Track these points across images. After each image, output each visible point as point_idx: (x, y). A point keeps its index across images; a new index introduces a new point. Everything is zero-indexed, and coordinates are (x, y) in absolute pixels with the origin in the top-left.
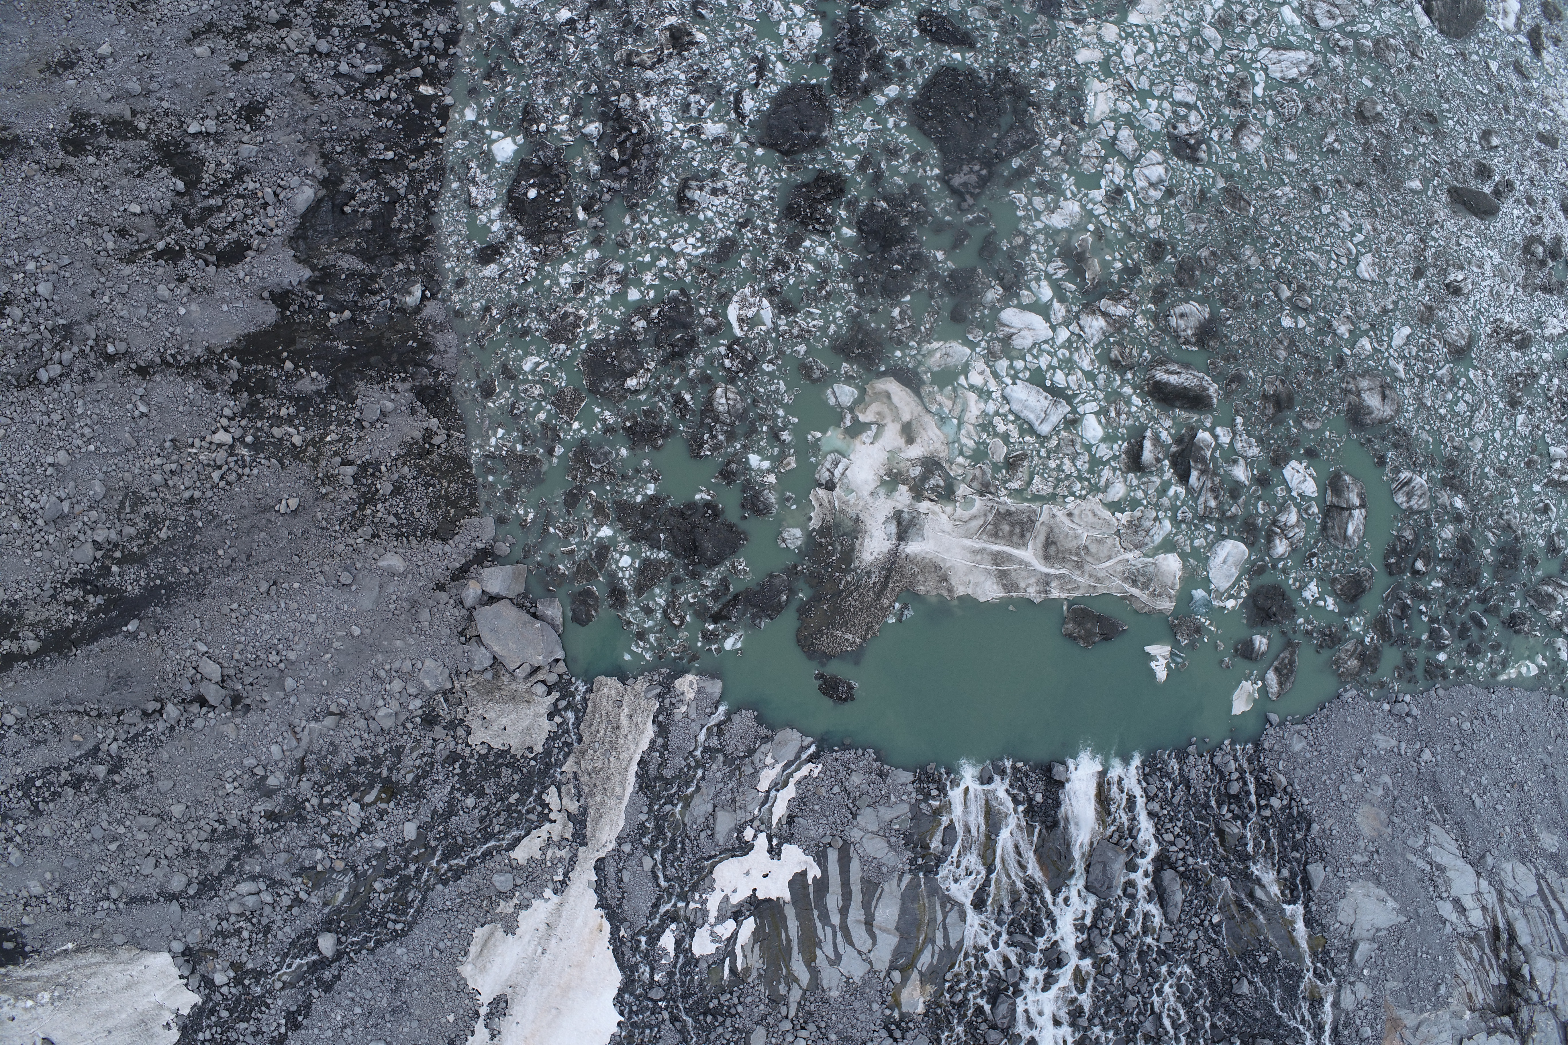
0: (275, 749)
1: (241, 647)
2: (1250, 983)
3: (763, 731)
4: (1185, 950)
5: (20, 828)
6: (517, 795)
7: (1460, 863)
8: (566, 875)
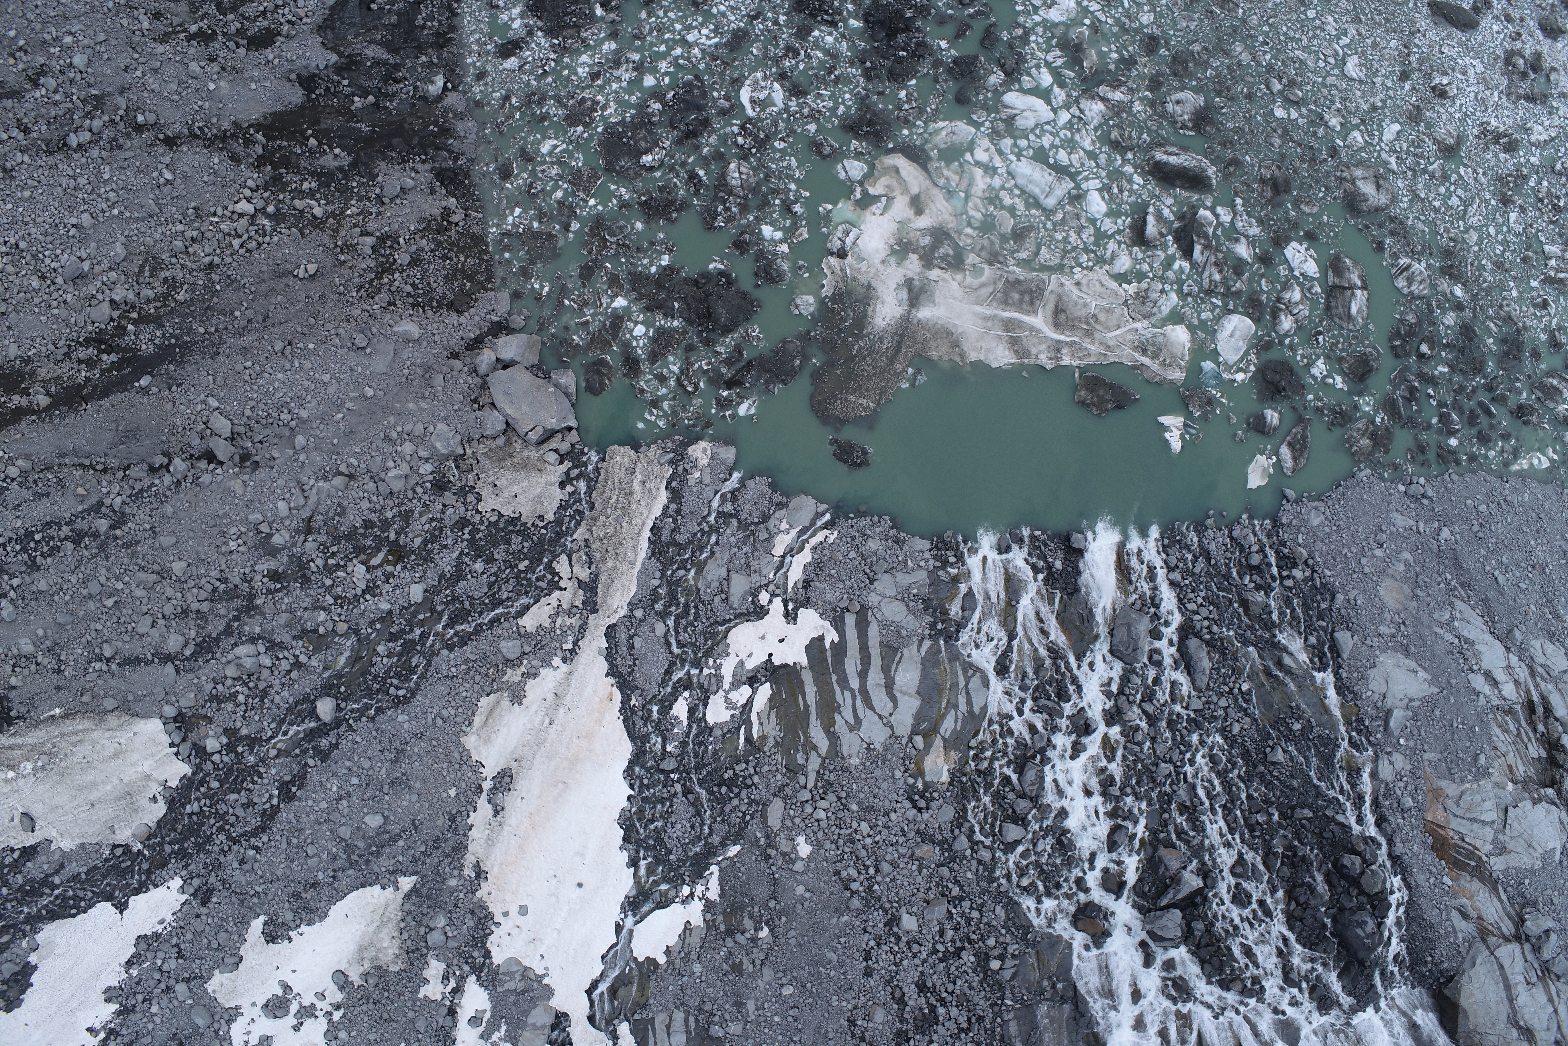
0: (282, 505)
1: (252, 403)
2: (1284, 751)
3: (777, 498)
4: (1215, 718)
5: (15, 582)
6: (527, 563)
7: (1488, 637)
8: (576, 643)
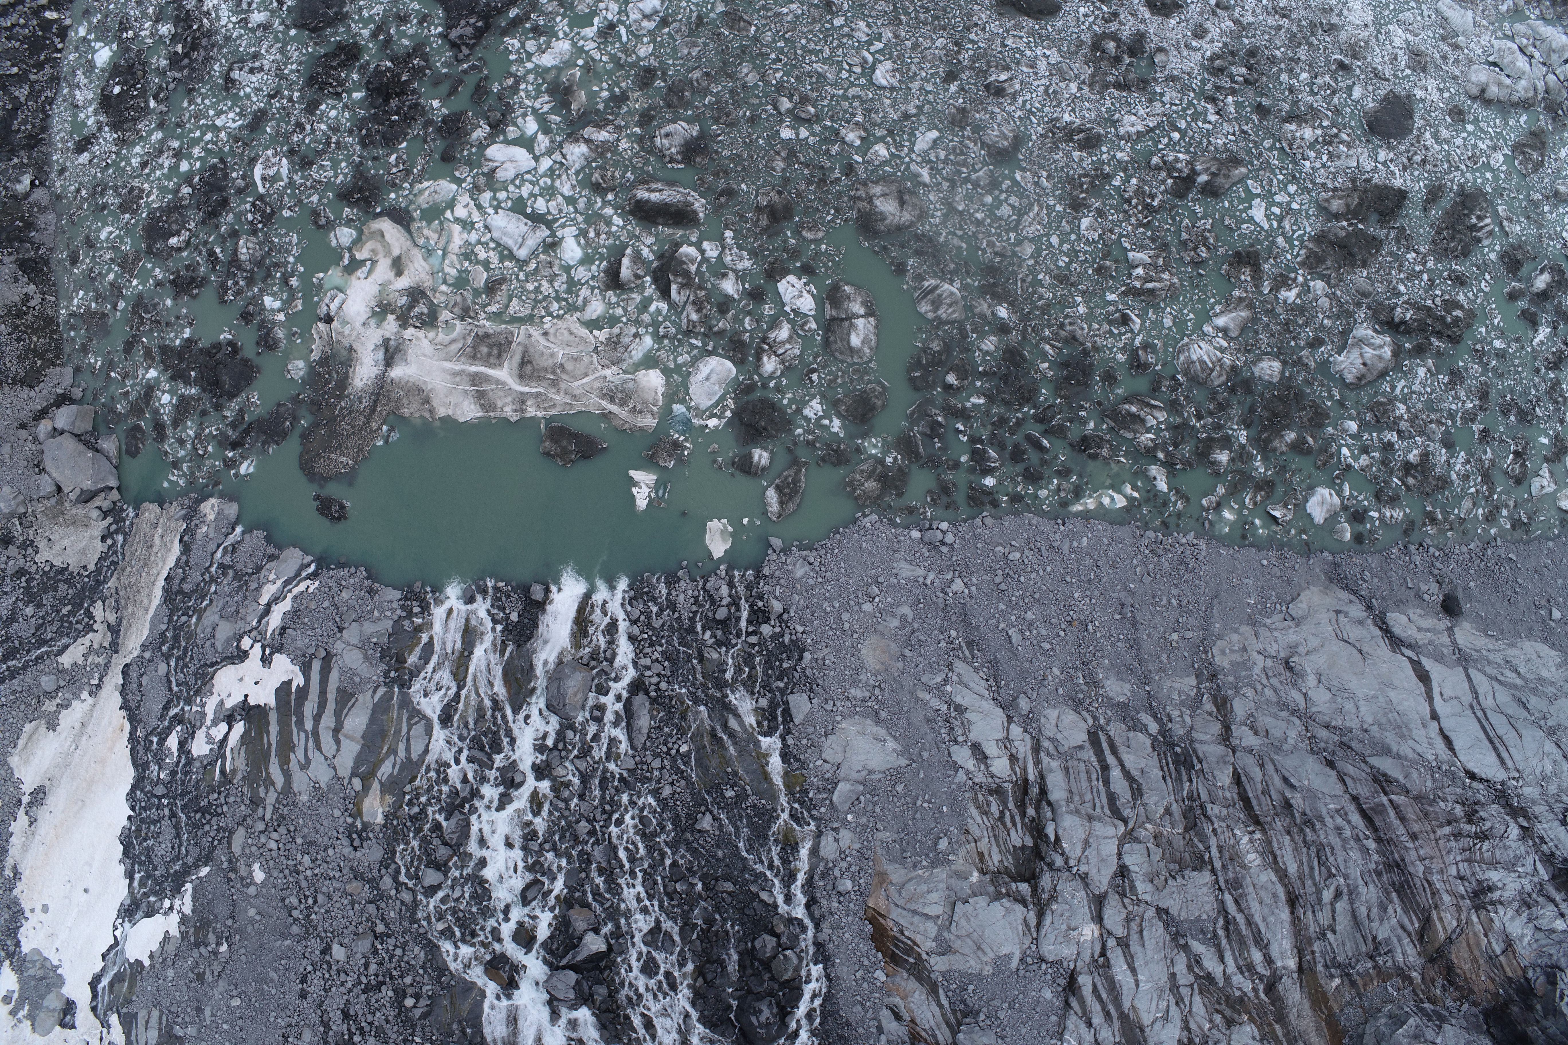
3: (271, 550)
6: (70, 607)
7: (987, 705)
8: (100, 679)
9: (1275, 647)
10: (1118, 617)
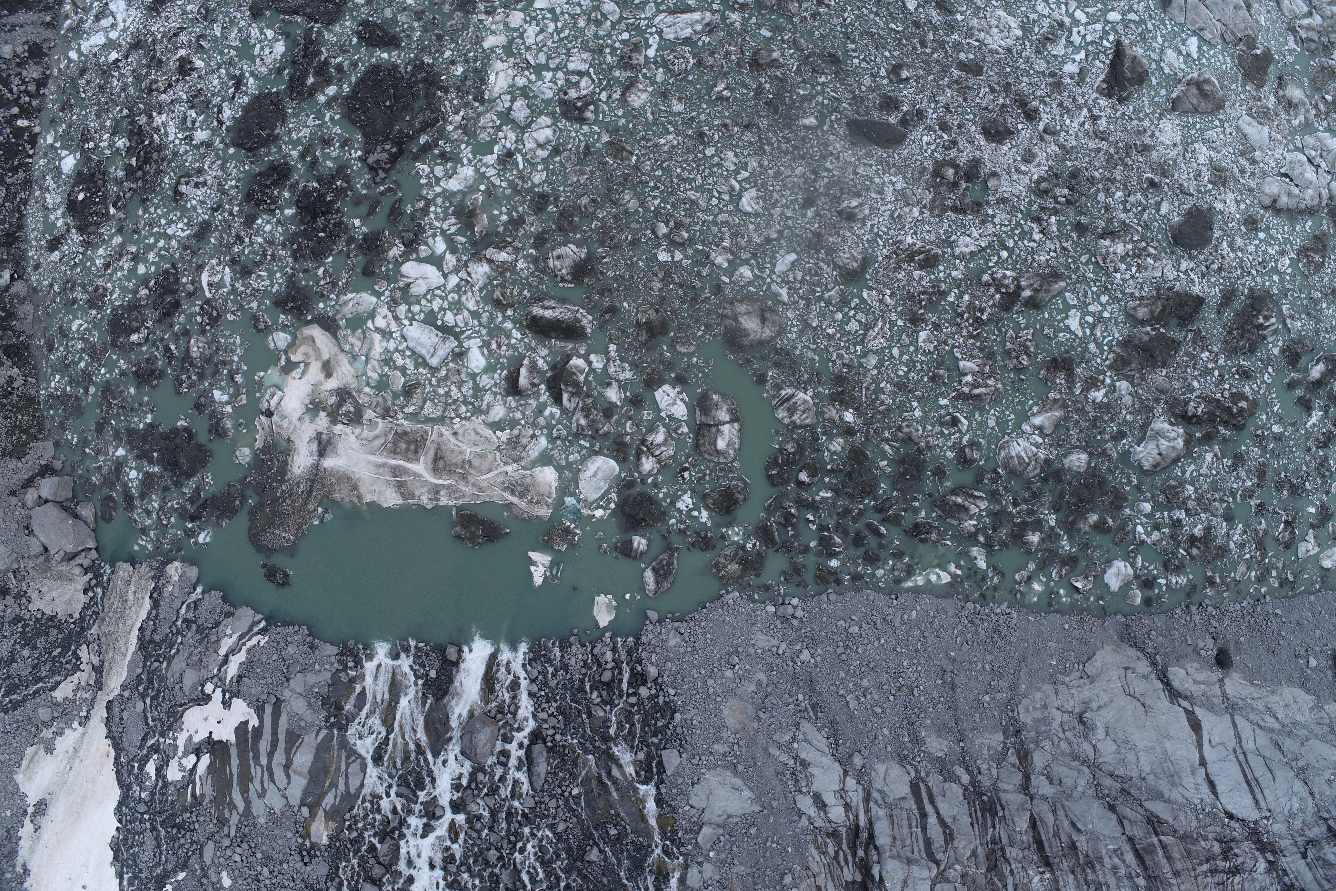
2: (601, 851)
3: (227, 608)
4: (546, 816)
6: (60, 650)
7: (827, 760)
8: (88, 712)
9: (1072, 703)
10: (939, 682)
